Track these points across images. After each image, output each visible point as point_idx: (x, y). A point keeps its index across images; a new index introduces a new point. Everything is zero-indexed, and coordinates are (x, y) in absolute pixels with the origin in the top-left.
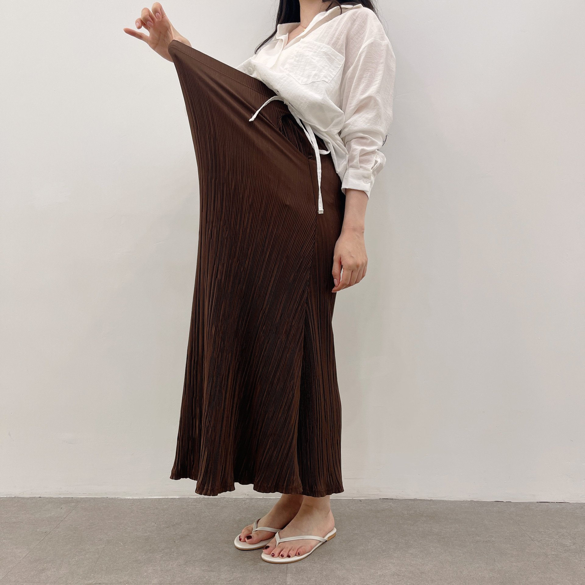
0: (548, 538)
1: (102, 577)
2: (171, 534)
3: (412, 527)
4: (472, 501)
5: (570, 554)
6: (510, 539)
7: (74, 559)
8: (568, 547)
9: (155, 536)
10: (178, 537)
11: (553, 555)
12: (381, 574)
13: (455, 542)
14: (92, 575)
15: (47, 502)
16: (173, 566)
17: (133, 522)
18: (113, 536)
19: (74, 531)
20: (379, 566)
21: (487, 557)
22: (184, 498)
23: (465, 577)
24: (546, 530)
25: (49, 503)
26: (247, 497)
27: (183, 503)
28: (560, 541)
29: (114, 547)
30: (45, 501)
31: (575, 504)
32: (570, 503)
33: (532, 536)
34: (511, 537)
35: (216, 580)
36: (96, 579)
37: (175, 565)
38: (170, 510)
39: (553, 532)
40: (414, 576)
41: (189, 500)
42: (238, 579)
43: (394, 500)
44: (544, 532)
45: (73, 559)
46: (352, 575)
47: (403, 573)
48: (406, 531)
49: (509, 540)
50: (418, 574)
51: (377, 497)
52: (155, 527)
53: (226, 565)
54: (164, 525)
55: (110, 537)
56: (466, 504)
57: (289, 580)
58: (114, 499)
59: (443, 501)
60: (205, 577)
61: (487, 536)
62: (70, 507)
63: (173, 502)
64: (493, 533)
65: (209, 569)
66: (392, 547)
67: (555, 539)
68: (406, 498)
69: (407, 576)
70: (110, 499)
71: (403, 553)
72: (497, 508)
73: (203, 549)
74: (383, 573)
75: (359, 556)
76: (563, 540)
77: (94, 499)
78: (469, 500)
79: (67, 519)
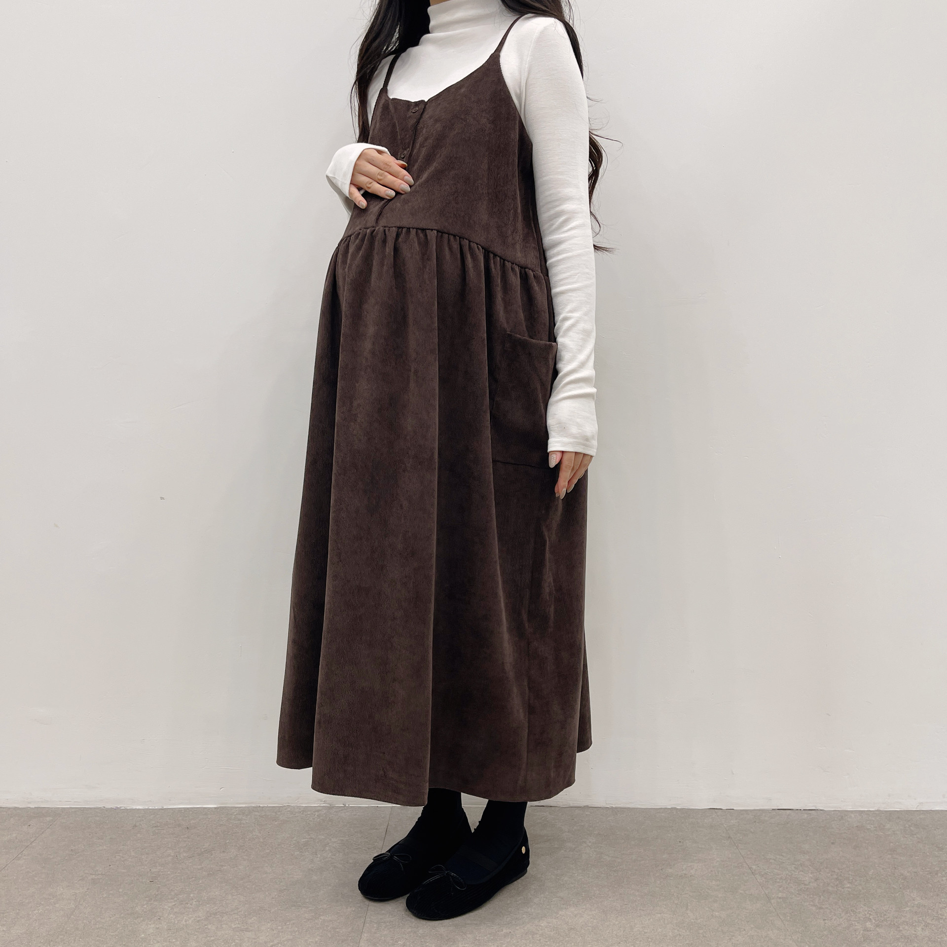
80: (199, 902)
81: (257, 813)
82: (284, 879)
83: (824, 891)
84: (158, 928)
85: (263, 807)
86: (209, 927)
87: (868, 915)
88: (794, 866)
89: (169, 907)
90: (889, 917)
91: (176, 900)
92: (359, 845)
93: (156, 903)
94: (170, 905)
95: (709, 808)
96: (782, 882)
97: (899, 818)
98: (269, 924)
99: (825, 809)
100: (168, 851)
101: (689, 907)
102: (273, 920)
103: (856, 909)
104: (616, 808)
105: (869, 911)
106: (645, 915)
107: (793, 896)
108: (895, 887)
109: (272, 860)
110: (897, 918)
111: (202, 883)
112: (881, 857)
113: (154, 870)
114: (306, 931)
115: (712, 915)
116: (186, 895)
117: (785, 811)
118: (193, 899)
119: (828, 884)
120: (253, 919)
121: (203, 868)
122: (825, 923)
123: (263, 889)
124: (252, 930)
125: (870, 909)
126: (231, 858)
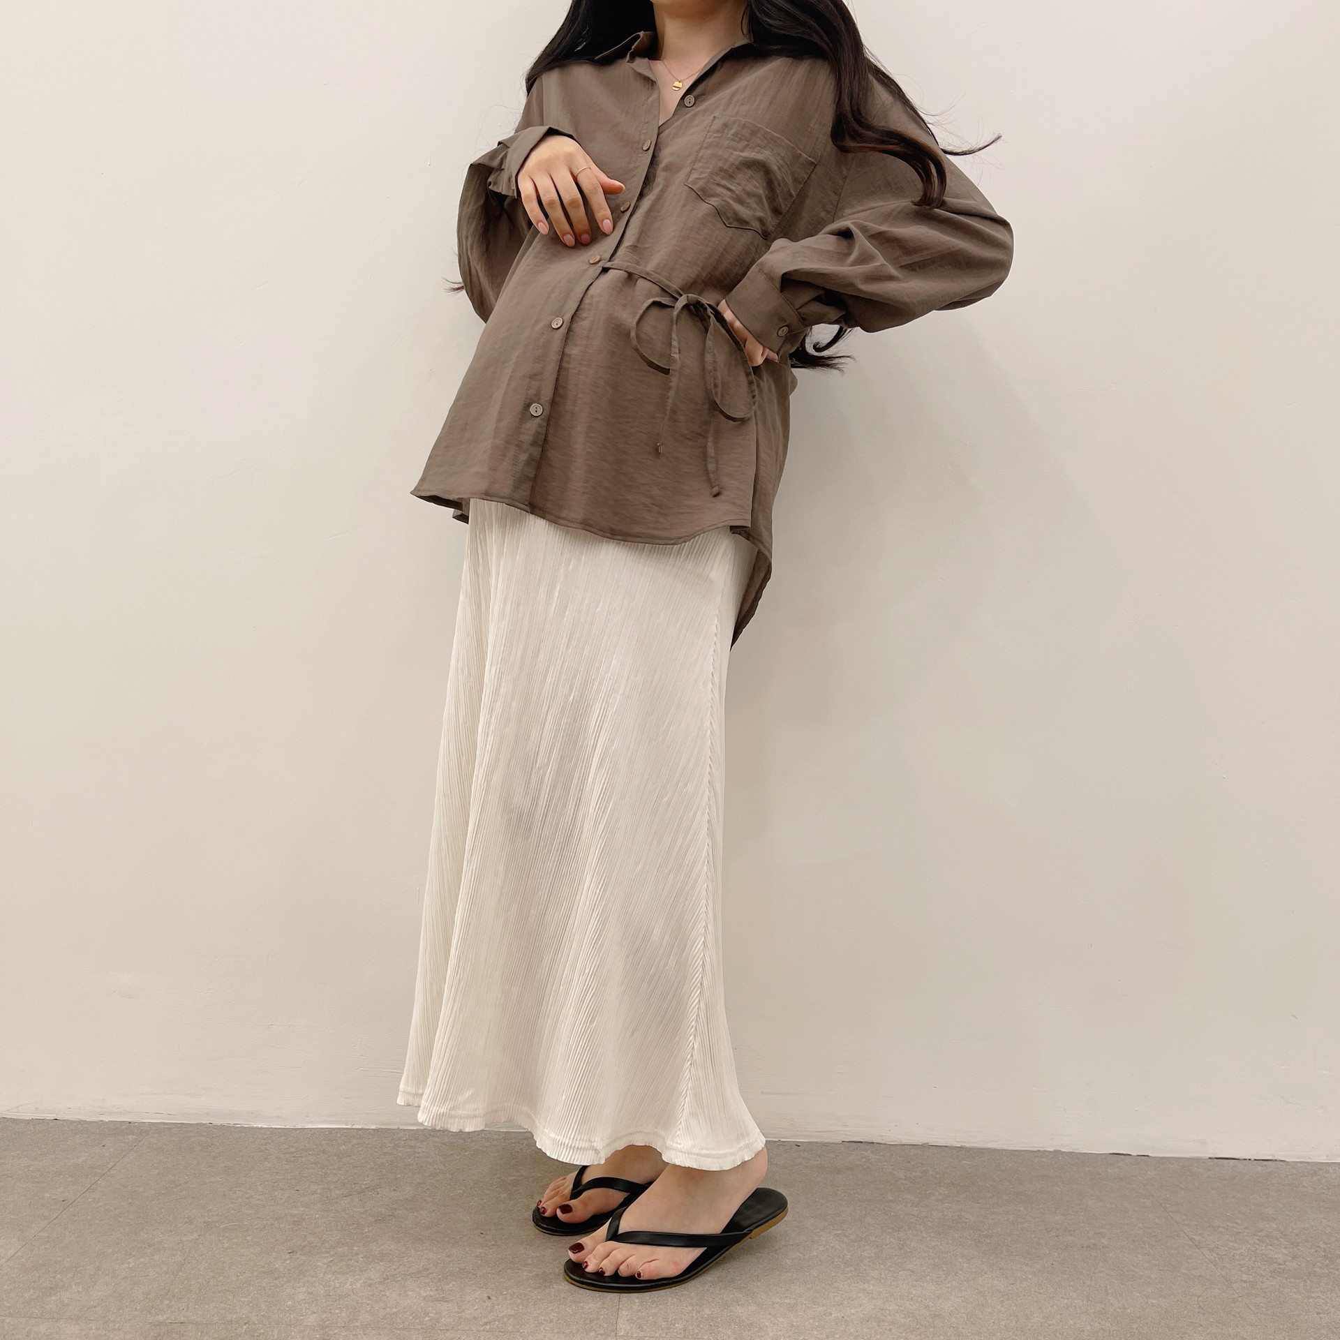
0: (1231, 1242)
1: (188, 1308)
2: (353, 1211)
3: (916, 1209)
4: (1057, 1152)
5: (1284, 1281)
6: (1144, 1242)
7: (126, 1265)
9: (317, 1216)
10: (370, 1218)
11: (1245, 1282)
12: (840, 1318)
15: (72, 1130)
17: (267, 1181)
18: (220, 1214)
19: (130, 1200)
20: (834, 1298)
21: (1088, 1283)
22: (389, 1129)
23: (1035, 1330)
25: (76, 1134)
27: (386, 1141)
28: (1262, 1250)
29: (221, 1238)
30: (66, 1128)
34: (1146, 1239)
35: (454, 1321)
36: (172, 1312)
39: (1246, 1228)
40: (917, 1324)
41: (401, 1134)
42: (505, 1320)
43: (876, 1146)
44: (1224, 1227)
46: (770, 1317)
47: (891, 1316)
48: (901, 1217)
49: (1142, 1245)
50: (925, 1318)
51: (838, 1138)
54: (338, 1192)
55: (213, 1215)
56: (1043, 1160)
57: (623, 1326)
59: (990, 1149)
60: (428, 1314)
61: (1090, 1235)
62: (122, 1144)
63: (361, 1138)
64: (1104, 1228)
65: (437, 1296)
66: (867, 1255)
67: (1249, 1246)
68: (904, 1142)
69: (900, 1324)
70: (216, 1127)
71: (892, 1269)
72: (1116, 1170)
74: (842, 1315)
75: (790, 1275)
76: (1269, 1247)
78: (1052, 1150)
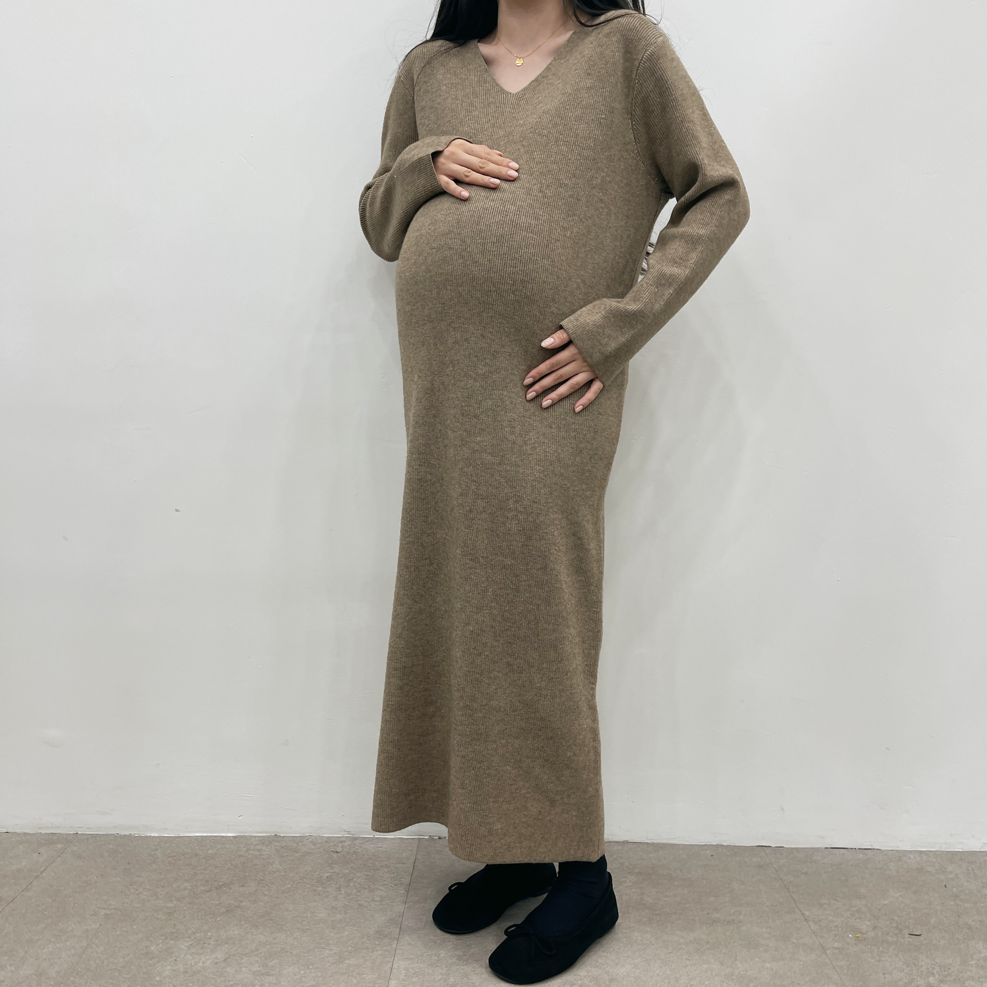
8: (863, 934)
13: (678, 922)
14: (72, 979)
16: (205, 965)
24: (832, 902)
26: (348, 836)
31: (890, 852)
32: (882, 850)
33: (807, 913)
37: (208, 963)
38: (217, 859)
45: (44, 949)
52: (188, 891)
53: (293, 964)
58: (129, 837)
73: (260, 934)
77: (95, 835)
79: (44, 874)
80: (217, 941)
81: (277, 844)
82: (306, 917)
83: (883, 941)
84: (174, 971)
85: (283, 837)
86: (228, 969)
87: (931, 969)
88: (850, 912)
89: (186, 947)
90: (953, 972)
91: (193, 940)
92: (384, 881)
93: (172, 942)
94: (187, 944)
95: (757, 845)
96: (838, 930)
97: (961, 859)
98: (292, 968)
99: (882, 849)
100: (185, 884)
101: (738, 957)
102: (295, 964)
103: (918, 962)
104: (658, 844)
105: (932, 964)
106: (691, 965)
107: (850, 946)
108: (959, 937)
109: (293, 896)
110: (962, 972)
111: (219, 920)
112: (943, 903)
113: (170, 905)
114: (330, 977)
115: (763, 967)
116: (203, 934)
117: (840, 850)
118: (210, 938)
119: (887, 934)
120: (273, 962)
121: (220, 903)
122: (885, 978)
123: (284, 928)
124: (273, 975)
125: (933, 962)
126: (250, 893)
